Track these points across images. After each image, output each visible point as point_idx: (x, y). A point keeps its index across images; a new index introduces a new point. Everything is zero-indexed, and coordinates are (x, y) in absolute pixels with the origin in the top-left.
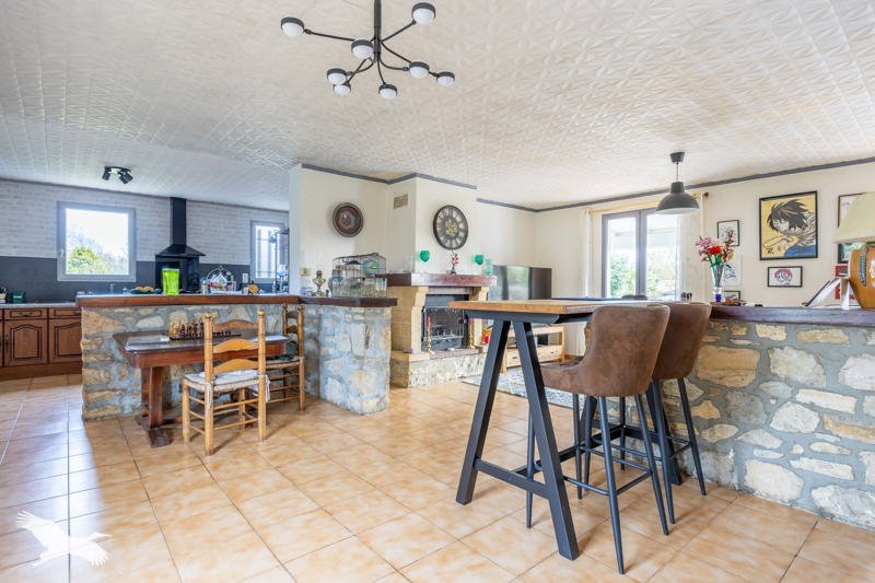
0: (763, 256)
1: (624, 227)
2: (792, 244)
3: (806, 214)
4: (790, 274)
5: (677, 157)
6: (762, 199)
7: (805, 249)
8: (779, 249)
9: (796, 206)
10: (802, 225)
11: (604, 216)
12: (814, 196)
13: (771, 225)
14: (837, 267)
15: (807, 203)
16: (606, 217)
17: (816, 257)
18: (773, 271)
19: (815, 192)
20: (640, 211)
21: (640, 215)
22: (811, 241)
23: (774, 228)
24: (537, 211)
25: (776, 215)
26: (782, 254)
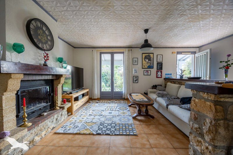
0: (143, 67)
1: (107, 57)
2: (149, 65)
3: (151, 58)
4: (148, 72)
5: (146, 31)
6: (143, 53)
7: (151, 66)
8: (146, 66)
9: (149, 56)
10: (150, 60)
11: (100, 53)
12: (153, 54)
13: (145, 60)
14: (157, 71)
15: (151, 55)
16: (101, 53)
17: (153, 68)
18: (145, 71)
19: (153, 53)
20: (112, 52)
21: (112, 54)
22: (152, 65)
23: (145, 61)
24: (75, 48)
25: (146, 58)
26: (147, 67)
